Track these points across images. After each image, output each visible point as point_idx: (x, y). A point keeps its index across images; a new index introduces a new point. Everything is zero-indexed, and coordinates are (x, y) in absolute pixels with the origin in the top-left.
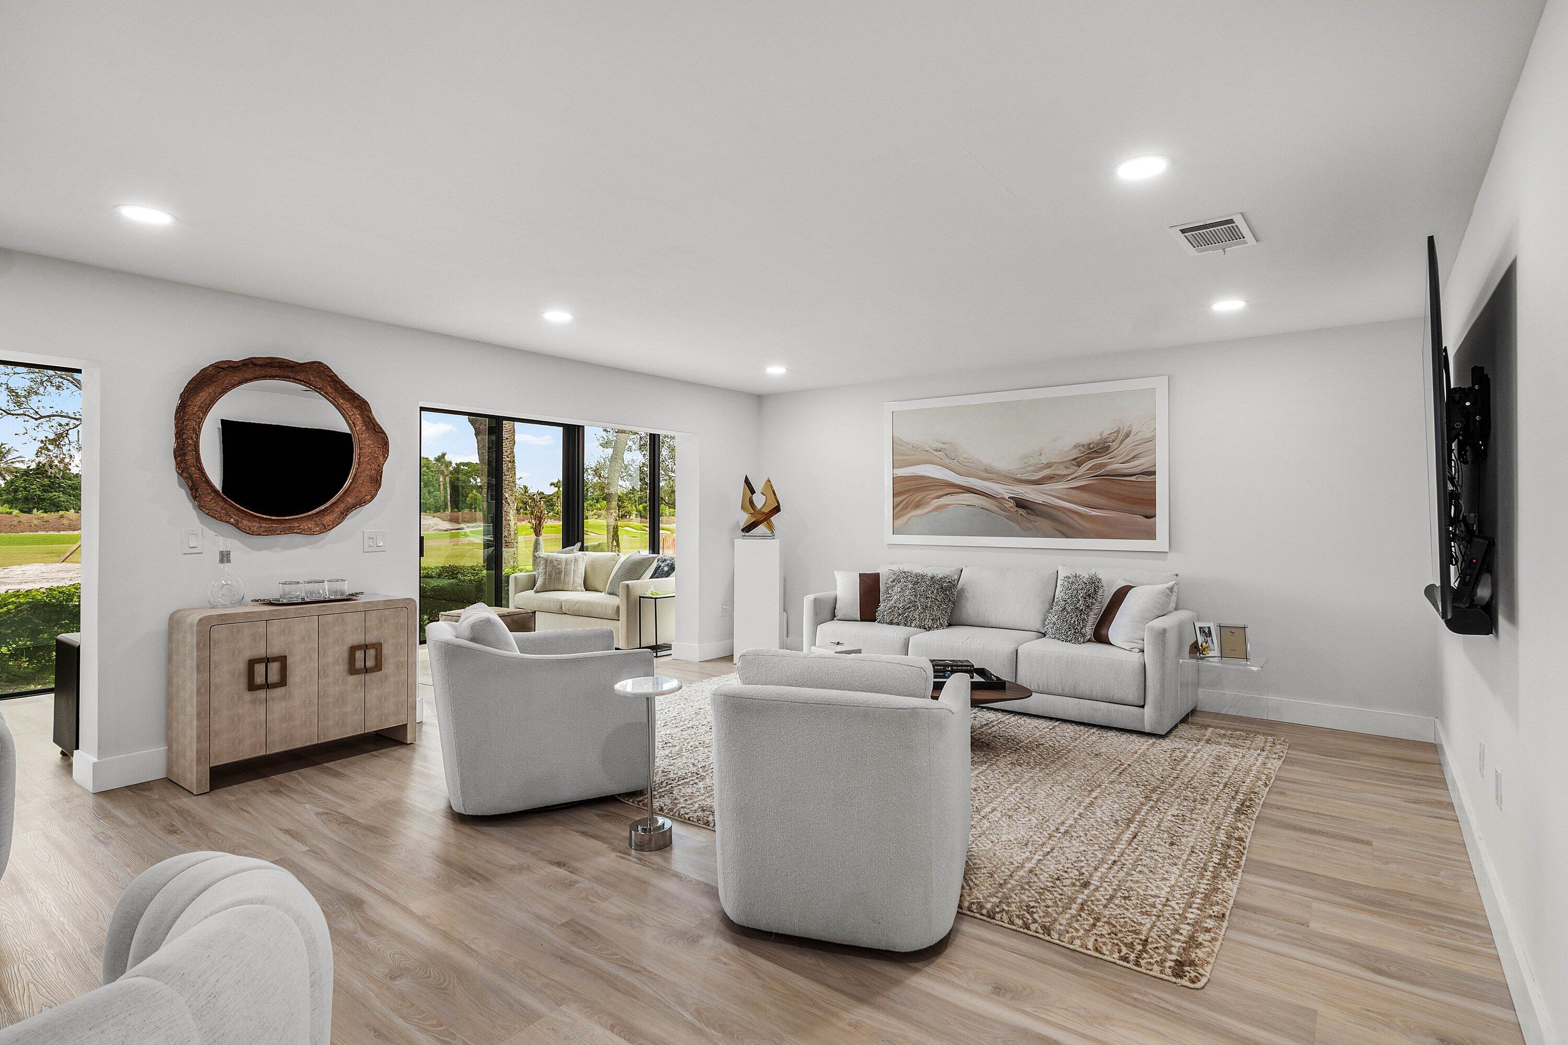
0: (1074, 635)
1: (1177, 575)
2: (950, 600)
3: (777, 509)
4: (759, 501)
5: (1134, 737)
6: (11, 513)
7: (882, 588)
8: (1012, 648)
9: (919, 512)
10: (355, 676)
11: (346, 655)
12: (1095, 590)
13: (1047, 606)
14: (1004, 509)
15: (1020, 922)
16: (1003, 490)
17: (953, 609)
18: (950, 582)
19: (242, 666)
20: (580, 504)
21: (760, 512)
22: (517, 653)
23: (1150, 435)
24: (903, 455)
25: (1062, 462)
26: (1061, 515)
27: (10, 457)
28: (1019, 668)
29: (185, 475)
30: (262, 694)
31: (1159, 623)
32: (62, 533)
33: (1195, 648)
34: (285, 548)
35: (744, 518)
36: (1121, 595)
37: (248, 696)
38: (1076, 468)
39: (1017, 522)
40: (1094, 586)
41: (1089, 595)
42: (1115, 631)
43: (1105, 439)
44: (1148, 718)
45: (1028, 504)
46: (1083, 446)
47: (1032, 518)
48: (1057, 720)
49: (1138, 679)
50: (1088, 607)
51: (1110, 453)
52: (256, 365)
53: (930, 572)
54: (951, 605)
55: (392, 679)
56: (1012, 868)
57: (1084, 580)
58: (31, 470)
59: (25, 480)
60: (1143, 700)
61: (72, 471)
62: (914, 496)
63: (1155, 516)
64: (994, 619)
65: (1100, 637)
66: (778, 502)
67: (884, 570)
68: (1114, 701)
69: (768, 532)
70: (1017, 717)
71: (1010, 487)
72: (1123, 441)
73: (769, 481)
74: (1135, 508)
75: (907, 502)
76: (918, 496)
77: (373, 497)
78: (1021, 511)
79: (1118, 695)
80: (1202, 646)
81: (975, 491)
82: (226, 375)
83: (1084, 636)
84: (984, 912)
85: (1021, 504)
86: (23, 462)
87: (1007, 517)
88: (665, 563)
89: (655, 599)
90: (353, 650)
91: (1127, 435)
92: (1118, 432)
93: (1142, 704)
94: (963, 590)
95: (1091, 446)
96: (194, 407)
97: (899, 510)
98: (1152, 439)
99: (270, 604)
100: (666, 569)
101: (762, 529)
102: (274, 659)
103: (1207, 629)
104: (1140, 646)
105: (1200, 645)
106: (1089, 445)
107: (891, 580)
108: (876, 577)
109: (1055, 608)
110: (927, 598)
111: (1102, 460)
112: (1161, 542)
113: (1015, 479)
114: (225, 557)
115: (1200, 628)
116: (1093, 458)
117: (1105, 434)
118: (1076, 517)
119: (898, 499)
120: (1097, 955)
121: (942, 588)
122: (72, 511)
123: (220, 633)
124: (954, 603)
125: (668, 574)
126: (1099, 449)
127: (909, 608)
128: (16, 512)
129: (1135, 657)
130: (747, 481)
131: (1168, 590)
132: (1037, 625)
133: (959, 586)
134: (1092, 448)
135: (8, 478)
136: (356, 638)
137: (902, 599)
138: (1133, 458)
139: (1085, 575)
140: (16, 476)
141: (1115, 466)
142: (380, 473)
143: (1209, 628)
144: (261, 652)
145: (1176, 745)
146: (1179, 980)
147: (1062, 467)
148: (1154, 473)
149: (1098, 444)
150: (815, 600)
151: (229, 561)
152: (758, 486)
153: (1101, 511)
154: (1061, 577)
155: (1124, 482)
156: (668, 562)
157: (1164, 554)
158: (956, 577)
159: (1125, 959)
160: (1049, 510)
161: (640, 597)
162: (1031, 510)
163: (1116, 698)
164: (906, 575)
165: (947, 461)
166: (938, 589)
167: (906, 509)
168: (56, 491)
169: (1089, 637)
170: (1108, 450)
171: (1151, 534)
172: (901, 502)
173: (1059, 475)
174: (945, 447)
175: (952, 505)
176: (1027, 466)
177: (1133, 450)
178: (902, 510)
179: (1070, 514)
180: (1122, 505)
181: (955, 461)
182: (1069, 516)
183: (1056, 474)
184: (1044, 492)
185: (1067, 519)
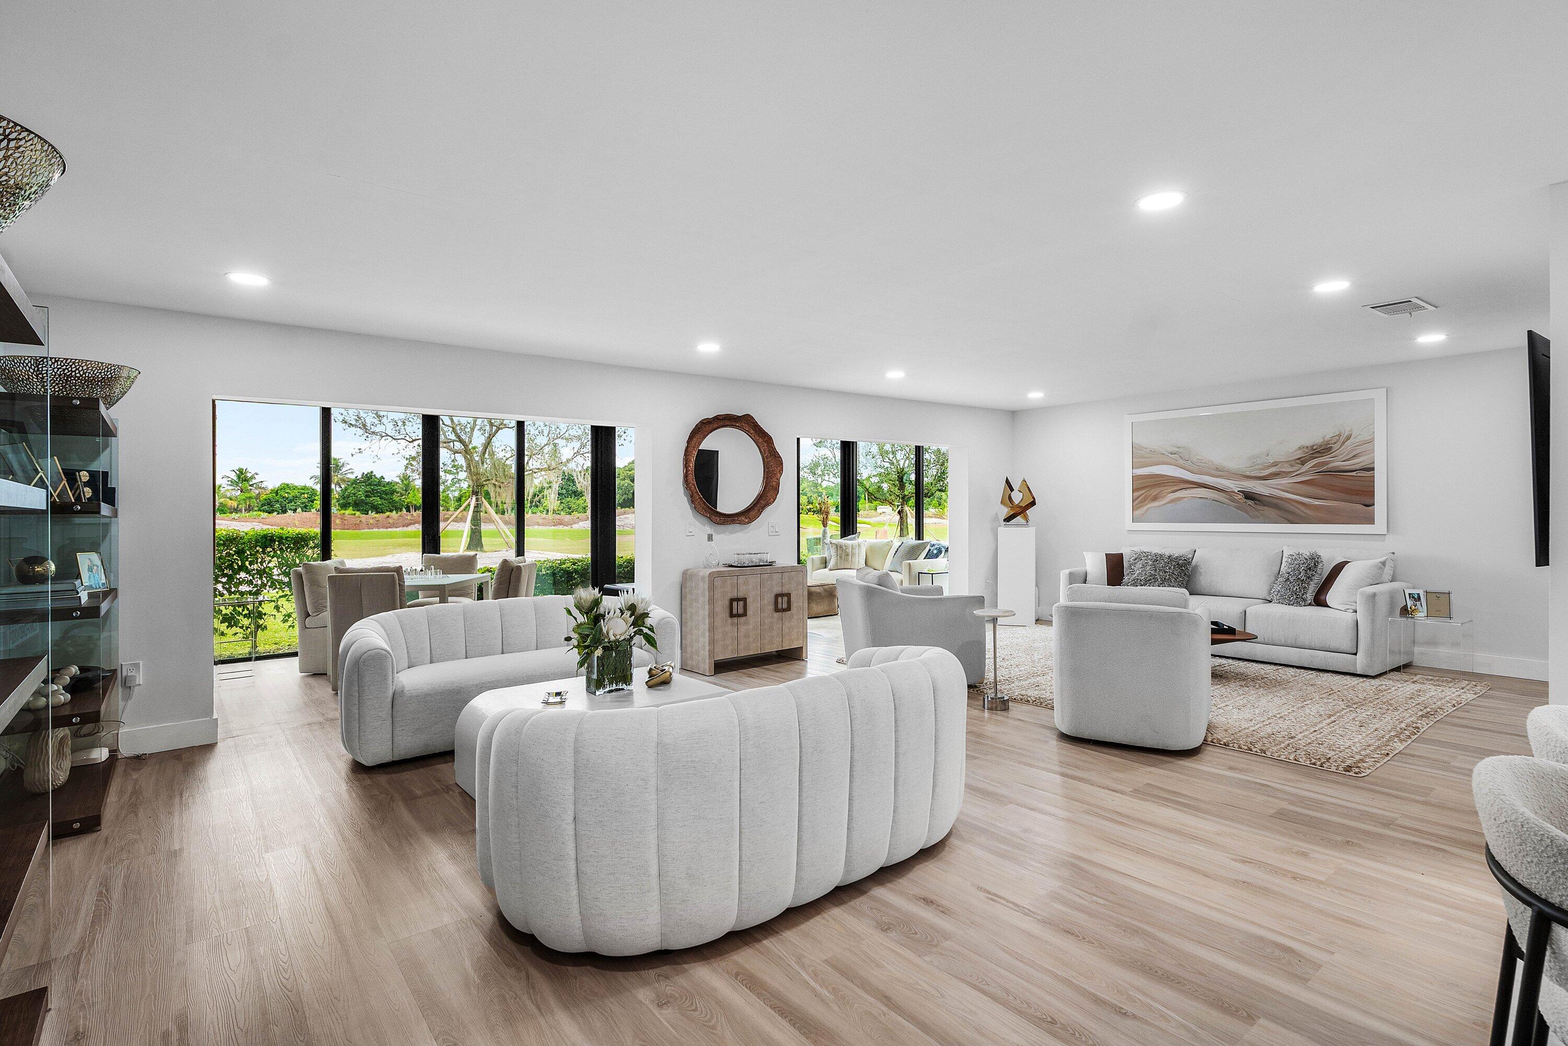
0: (1296, 599)
1: (1393, 553)
2: (1185, 574)
3: (1033, 503)
4: (1017, 497)
5: (1348, 677)
6: (355, 514)
7: (1126, 565)
8: (1241, 609)
9: (1155, 504)
10: (778, 613)
11: (773, 600)
12: (1315, 564)
13: (1273, 579)
14: (1234, 501)
15: (1246, 748)
16: (1233, 485)
17: (1188, 581)
18: (1185, 560)
19: (727, 603)
20: (855, 504)
21: (1018, 506)
22: (900, 593)
23: (1370, 437)
24: (1142, 457)
25: (1288, 461)
26: (1286, 505)
27: (344, 469)
28: (1247, 625)
29: (688, 488)
30: (735, 619)
31: (1371, 589)
32: (389, 530)
33: (1406, 610)
34: (731, 533)
35: (1005, 511)
36: (1338, 569)
37: (729, 620)
38: (1301, 466)
39: (1246, 512)
40: (1313, 562)
41: (1310, 569)
42: (1332, 597)
43: (1327, 442)
44: (1360, 663)
45: (1254, 496)
46: (1307, 447)
47: (1258, 507)
48: (1281, 665)
49: (1352, 633)
50: (1309, 577)
51: (1331, 454)
52: (719, 420)
53: (1167, 552)
54: (1186, 578)
55: (795, 617)
56: (1241, 729)
57: (1306, 556)
58: (358, 480)
59: (354, 488)
60: (1355, 648)
61: (385, 480)
62: (1152, 490)
63: (1374, 505)
64: (1225, 589)
65: (1319, 601)
66: (1034, 498)
67: (1127, 551)
68: (1330, 650)
69: (1023, 522)
70: (1245, 663)
71: (1241, 483)
72: (1344, 443)
73: (1024, 481)
74: (1357, 498)
75: (1146, 496)
76: (1154, 492)
77: (775, 500)
78: (1249, 502)
79: (1334, 645)
80: (1411, 608)
81: (1206, 486)
82: (705, 427)
83: (1305, 600)
84: (1222, 743)
85: (1249, 496)
86: (352, 473)
87: (1237, 508)
88: (934, 547)
89: (932, 574)
90: (777, 596)
91: (1348, 438)
92: (1340, 435)
93: (1355, 652)
94: (1196, 566)
95: (1314, 448)
96: (691, 447)
97: (1137, 503)
98: (1371, 441)
99: (731, 566)
100: (935, 552)
101: (1019, 519)
102: (741, 599)
103: (1416, 595)
104: (1354, 608)
105: (1409, 607)
106: (1313, 446)
107: (1133, 558)
108: (1120, 557)
109: (1280, 579)
110: (1165, 572)
111: (1327, 458)
112: (1380, 525)
113: (1244, 476)
114: (710, 538)
115: (1409, 594)
116: (1315, 458)
117: (1328, 437)
118: (1300, 507)
119: (1136, 494)
120: (1296, 762)
121: (1178, 564)
122: (394, 512)
123: (718, 582)
124: (1189, 577)
125: (937, 556)
126: (1323, 450)
127: (1150, 580)
128: (358, 513)
129: (1349, 616)
130: (1007, 482)
131: (1380, 564)
132: (1264, 594)
133: (1194, 563)
134: (1315, 449)
135: (343, 486)
136: (777, 590)
137: (1143, 573)
138: (1353, 457)
139: (1306, 553)
140: (348, 485)
141: (1338, 464)
142: (778, 484)
143: (1418, 594)
144: (735, 595)
145: (1384, 683)
146: (1348, 773)
147: (1288, 465)
148: (1373, 469)
149: (1321, 446)
150: (1070, 573)
151: (712, 540)
152: (1016, 485)
153: (1327, 501)
154: (1285, 555)
155: (1351, 478)
156: (936, 546)
157: (1383, 536)
158: (1191, 556)
159: (1314, 764)
160: (1275, 501)
161: (919, 573)
162: (1259, 501)
163: (1332, 648)
164: (1147, 555)
165: (1181, 462)
166: (1174, 566)
167: (1145, 501)
168: (375, 497)
169: (1309, 602)
170: (1330, 450)
171: (1370, 520)
172: (1139, 497)
173: (1284, 472)
174: (1180, 450)
175: (1186, 497)
176: (1255, 465)
177: (1353, 450)
178: (1141, 502)
179: (1295, 504)
180: (1343, 496)
181: (1189, 462)
182: (1294, 506)
183: (1281, 472)
184: (1271, 486)
185: (1292, 508)
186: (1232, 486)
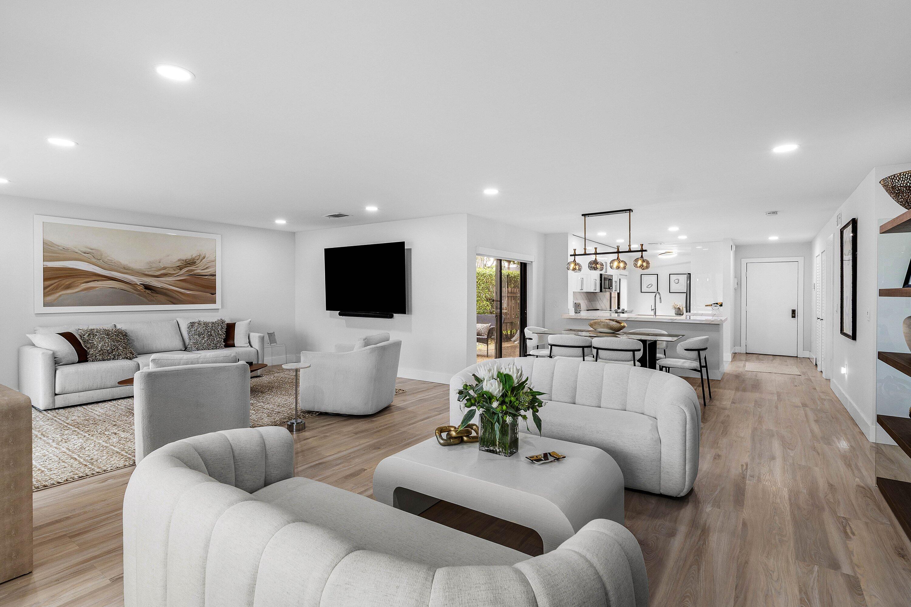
9: (68, 291)
14: (136, 290)
23: (213, 259)
24: (52, 252)
25: (173, 267)
26: (171, 293)
38: (180, 271)
39: (145, 297)
43: (194, 258)
45: (151, 288)
46: (183, 260)
47: (154, 295)
51: (195, 265)
62: (64, 281)
63: (216, 294)
71: (141, 278)
72: (202, 260)
74: (207, 290)
75: (58, 285)
76: (68, 282)
78: (148, 291)
81: (116, 279)
85: (147, 287)
87: (138, 294)
91: (204, 258)
92: (200, 256)
95: (187, 261)
97: (48, 291)
98: (214, 261)
106: (186, 260)
111: (193, 268)
112: (218, 305)
113: (144, 274)
116: (188, 267)
117: (194, 256)
118: (179, 294)
119: (48, 283)
126: (191, 263)
134: (187, 262)
138: (205, 268)
141: (198, 271)
147: (172, 269)
148: (215, 275)
149: (190, 260)
153: (192, 291)
155: (202, 279)
157: (219, 310)
160: (165, 291)
162: (153, 290)
165: (94, 260)
167: (57, 289)
170: (195, 263)
171: (214, 302)
172: (52, 285)
173: (170, 273)
174: (93, 251)
175: (98, 287)
176: (152, 268)
177: (206, 265)
178: (53, 290)
179: (176, 293)
180: (200, 288)
181: (101, 261)
182: (175, 294)
183: (168, 273)
184: (162, 282)
185: (174, 295)
186: (135, 280)
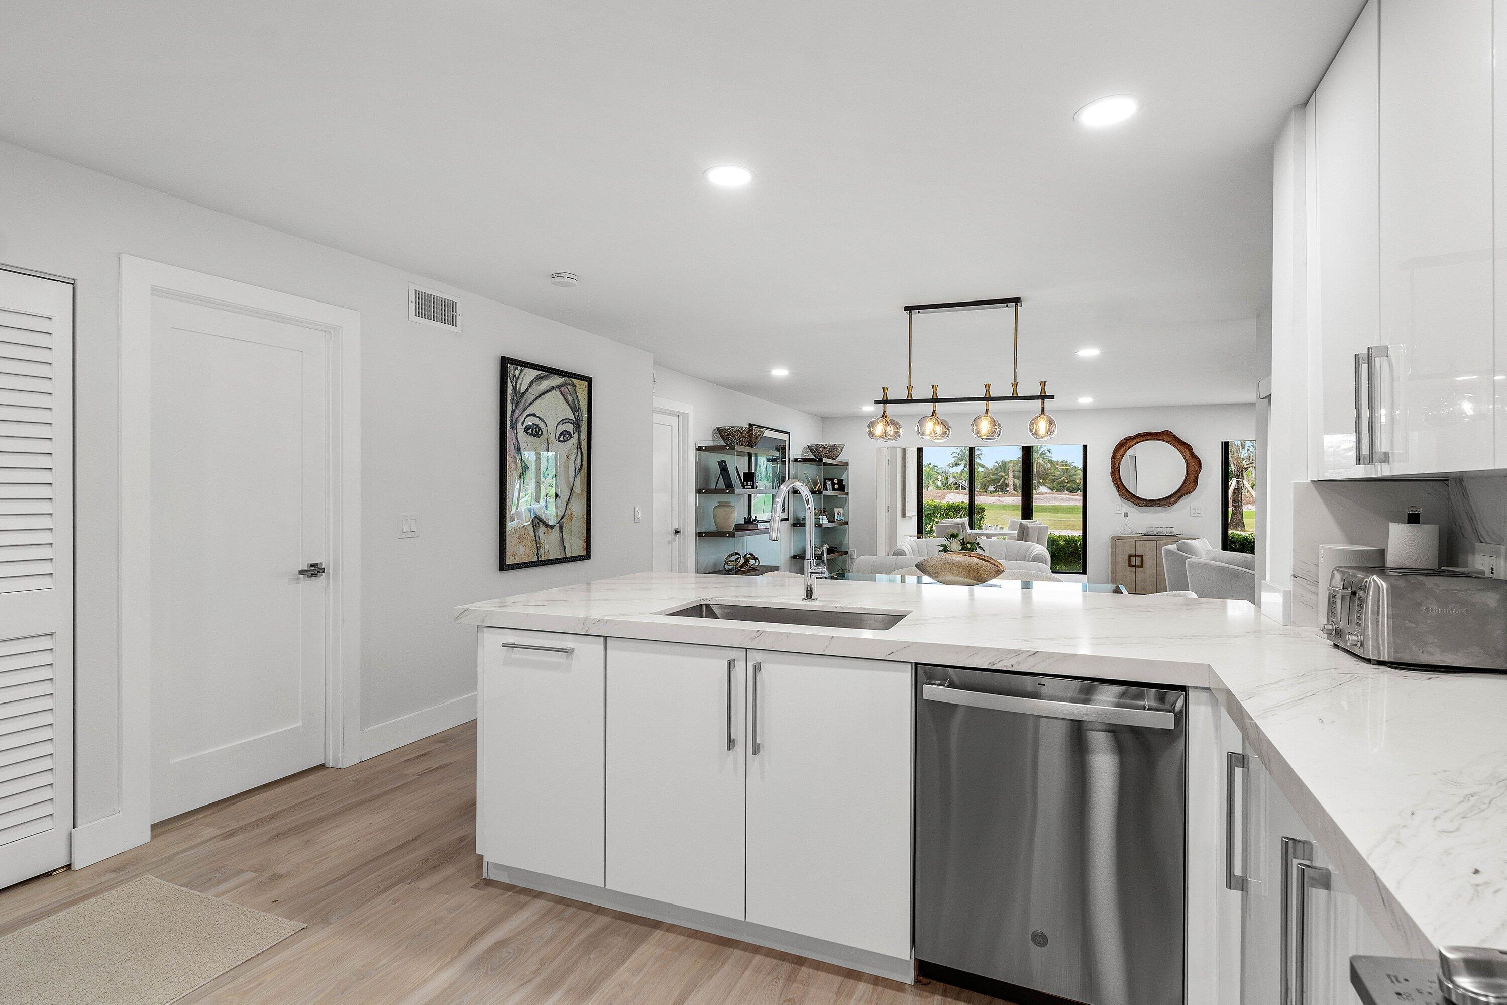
19: (1127, 557)
29: (1115, 482)
30: (1134, 569)
34: (1154, 512)
37: (1129, 568)
52: (1141, 436)
77: (1194, 490)
82: (1130, 442)
96: (1118, 457)
99: (1144, 535)
102: (1139, 556)
114: (1126, 515)
123: (1118, 543)
142: (1197, 478)
144: (1134, 553)
